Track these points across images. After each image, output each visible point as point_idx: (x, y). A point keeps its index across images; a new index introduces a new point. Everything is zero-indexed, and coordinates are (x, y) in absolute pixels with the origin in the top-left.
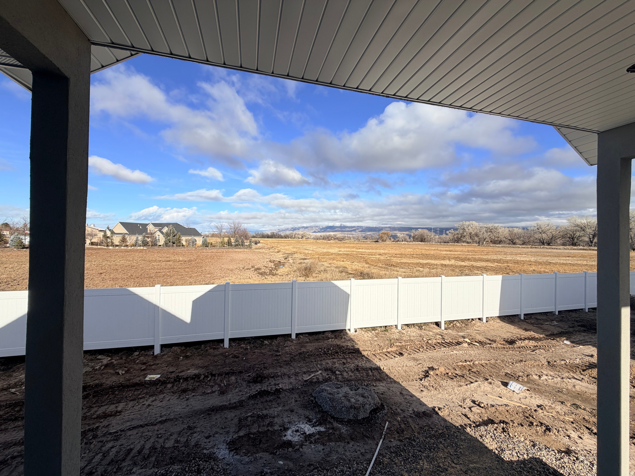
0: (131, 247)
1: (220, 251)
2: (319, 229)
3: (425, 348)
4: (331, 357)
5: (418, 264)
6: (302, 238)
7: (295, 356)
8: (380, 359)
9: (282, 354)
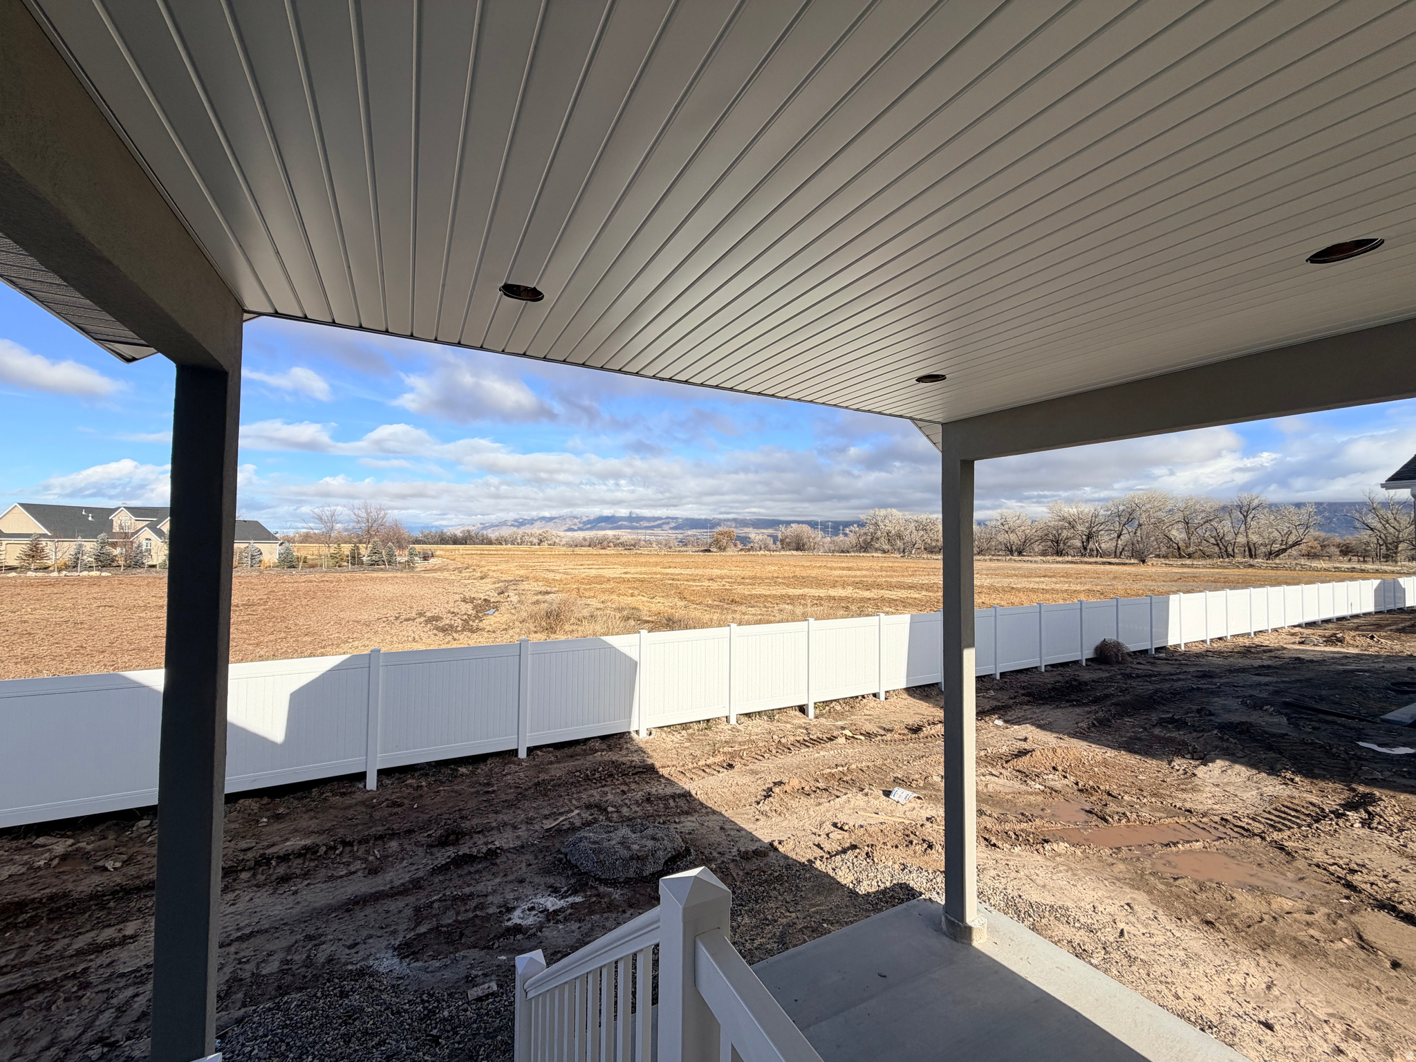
0: (60, 570)
1: (332, 579)
2: (580, 522)
3: (774, 751)
4: (599, 785)
5: (782, 598)
6: (539, 544)
7: (526, 790)
8: (692, 779)
9: (498, 790)
